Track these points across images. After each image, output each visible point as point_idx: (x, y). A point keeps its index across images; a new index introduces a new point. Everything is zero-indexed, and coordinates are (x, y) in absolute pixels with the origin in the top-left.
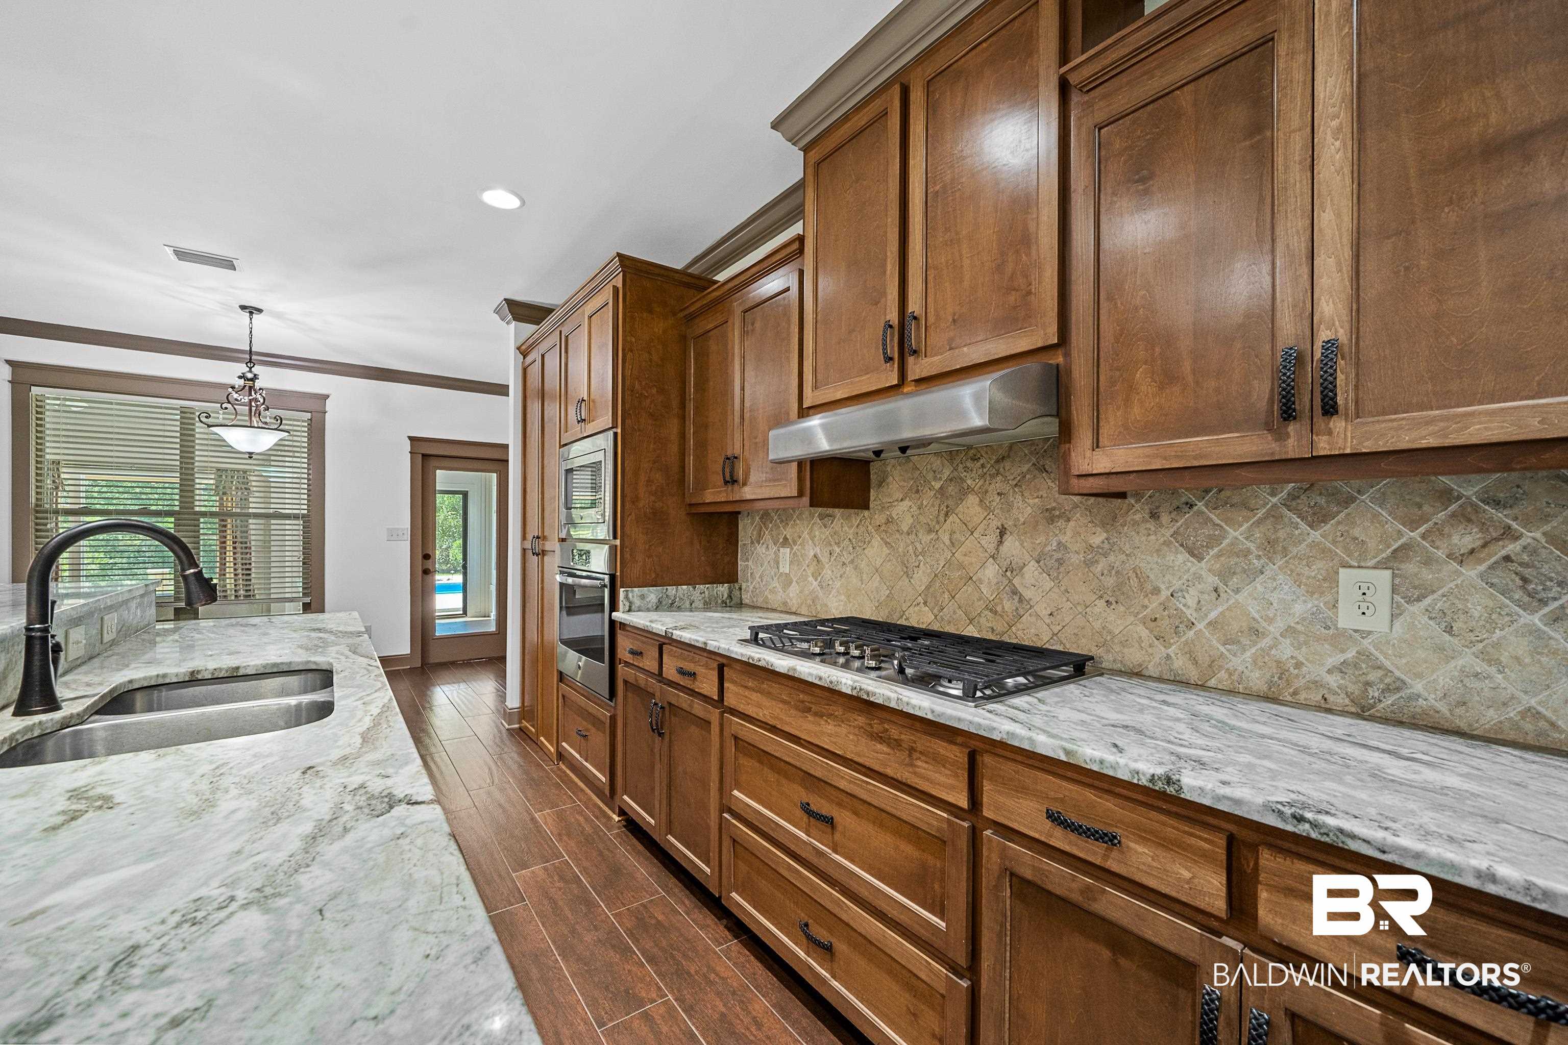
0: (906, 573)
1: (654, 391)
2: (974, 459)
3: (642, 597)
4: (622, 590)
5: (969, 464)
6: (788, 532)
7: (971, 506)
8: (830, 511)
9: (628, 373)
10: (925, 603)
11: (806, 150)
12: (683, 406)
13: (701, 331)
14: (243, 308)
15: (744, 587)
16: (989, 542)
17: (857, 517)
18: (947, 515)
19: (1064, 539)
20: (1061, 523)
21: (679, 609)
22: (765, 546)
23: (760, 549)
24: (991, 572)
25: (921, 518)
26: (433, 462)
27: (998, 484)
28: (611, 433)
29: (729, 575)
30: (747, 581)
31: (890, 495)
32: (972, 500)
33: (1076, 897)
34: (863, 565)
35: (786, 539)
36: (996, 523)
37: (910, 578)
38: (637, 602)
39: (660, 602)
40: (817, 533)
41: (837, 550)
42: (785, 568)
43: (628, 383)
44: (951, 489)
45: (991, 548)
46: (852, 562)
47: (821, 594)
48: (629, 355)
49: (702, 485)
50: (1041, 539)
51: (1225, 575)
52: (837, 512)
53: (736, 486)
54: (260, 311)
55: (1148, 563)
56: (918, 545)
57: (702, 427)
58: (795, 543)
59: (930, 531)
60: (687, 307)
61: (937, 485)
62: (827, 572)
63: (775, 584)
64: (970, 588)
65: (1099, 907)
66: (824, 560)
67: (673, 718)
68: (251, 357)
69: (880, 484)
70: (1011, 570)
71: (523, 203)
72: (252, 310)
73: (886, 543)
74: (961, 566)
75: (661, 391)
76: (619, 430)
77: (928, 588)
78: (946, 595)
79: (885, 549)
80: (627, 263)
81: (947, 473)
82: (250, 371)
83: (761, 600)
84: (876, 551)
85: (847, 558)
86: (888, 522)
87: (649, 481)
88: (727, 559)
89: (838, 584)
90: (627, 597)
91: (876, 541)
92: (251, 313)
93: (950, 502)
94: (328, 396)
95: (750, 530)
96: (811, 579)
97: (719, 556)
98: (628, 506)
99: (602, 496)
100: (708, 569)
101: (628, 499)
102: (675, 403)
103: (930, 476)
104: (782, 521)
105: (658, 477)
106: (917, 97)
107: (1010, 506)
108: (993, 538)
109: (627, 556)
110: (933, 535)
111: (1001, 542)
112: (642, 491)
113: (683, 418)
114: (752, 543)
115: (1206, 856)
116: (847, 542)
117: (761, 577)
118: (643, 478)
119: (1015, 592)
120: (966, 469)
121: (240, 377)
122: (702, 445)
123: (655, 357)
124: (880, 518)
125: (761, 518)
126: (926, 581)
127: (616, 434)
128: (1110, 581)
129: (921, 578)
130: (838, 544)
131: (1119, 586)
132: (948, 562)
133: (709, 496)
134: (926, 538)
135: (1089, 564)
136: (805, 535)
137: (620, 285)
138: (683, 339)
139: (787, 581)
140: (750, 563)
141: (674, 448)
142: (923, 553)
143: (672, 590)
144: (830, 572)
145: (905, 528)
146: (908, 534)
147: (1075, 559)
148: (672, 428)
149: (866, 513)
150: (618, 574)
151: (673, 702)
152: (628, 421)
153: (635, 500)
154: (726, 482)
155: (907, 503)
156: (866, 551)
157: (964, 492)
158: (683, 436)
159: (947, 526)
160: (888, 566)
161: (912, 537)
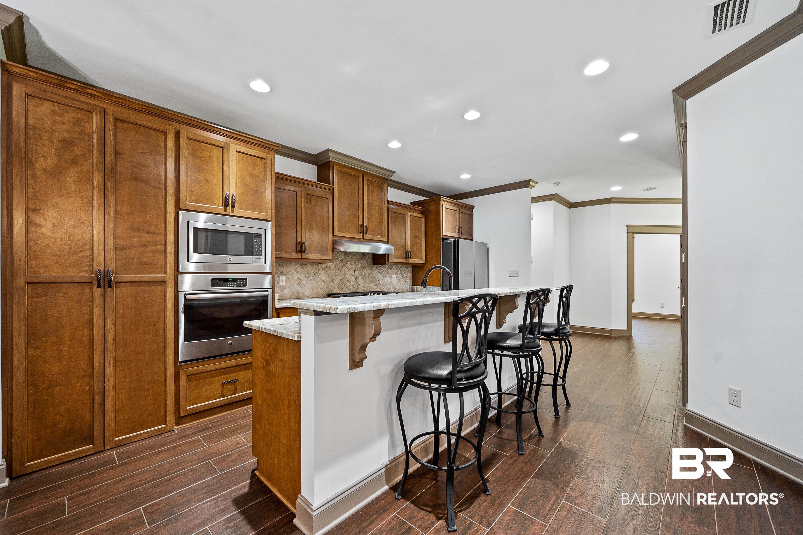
0: (332, 281)
6: (284, 270)
7: (348, 265)
16: (352, 273)
18: (343, 266)
19: (365, 272)
24: (353, 279)
32: (349, 263)
34: (318, 280)
35: (282, 272)
36: (354, 268)
40: (299, 270)
42: (283, 283)
44: (344, 260)
45: (353, 274)
46: (315, 279)
47: (301, 290)
50: (362, 272)
51: (384, 277)
55: (376, 275)
56: (336, 273)
58: (287, 273)
59: (339, 270)
61: (341, 259)
62: (304, 283)
63: (276, 289)
66: (303, 279)
70: (356, 278)
73: (326, 273)
74: (346, 278)
77: (338, 284)
78: (343, 285)
79: (326, 275)
81: (343, 256)
84: (323, 275)
85: (313, 278)
86: (327, 267)
89: (308, 286)
91: (323, 273)
93: (344, 263)
103: (339, 256)
104: (280, 266)
107: (356, 265)
108: (353, 271)
110: (340, 271)
116: (313, 273)
128: (371, 279)
129: (337, 282)
130: (308, 274)
131: (373, 279)
132: (343, 277)
134: (338, 272)
135: (369, 276)
136: (293, 271)
139: (283, 288)
145: (332, 269)
146: (333, 270)
147: (367, 275)
156: (319, 276)
159: (343, 269)
160: (327, 279)
161: (334, 271)
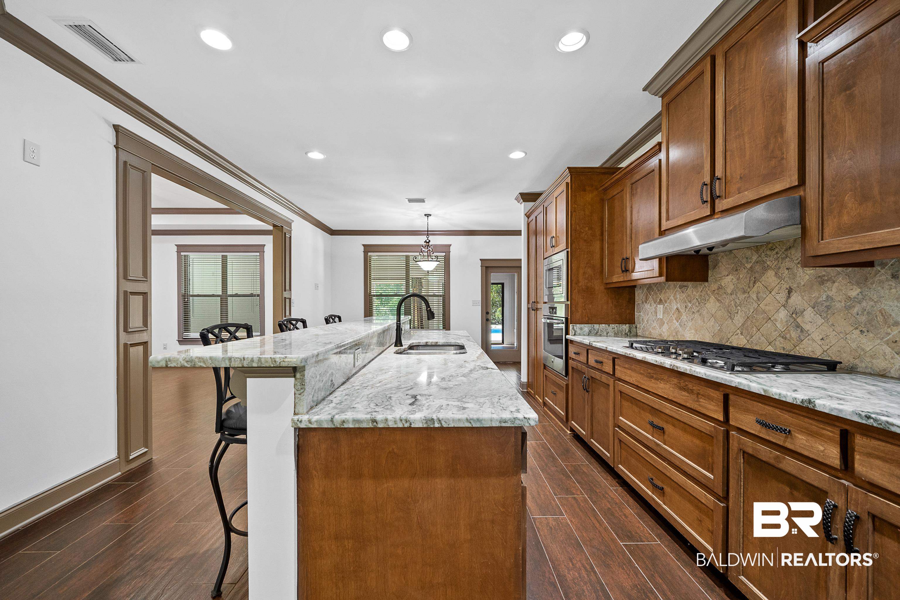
0: (730, 317)
1: (587, 229)
2: (772, 249)
3: (581, 329)
4: (571, 325)
5: (769, 253)
6: (662, 296)
7: (770, 277)
8: (685, 283)
9: (573, 222)
10: (742, 334)
11: (663, 97)
12: (602, 234)
13: (611, 196)
14: (425, 215)
15: (638, 326)
16: (781, 297)
17: (701, 286)
18: (755, 282)
19: (830, 294)
20: (829, 284)
21: (600, 335)
22: (649, 304)
23: (647, 306)
24: (783, 314)
25: (739, 285)
26: (490, 270)
27: (787, 263)
28: (566, 251)
29: (630, 320)
30: (640, 323)
31: (720, 273)
32: (771, 273)
33: (772, 461)
34: (705, 313)
35: (661, 300)
36: (785, 286)
37: (732, 319)
38: (578, 331)
39: (590, 331)
40: (678, 296)
41: (690, 305)
42: (660, 316)
43: (573, 227)
44: (758, 268)
45: (783, 301)
46: (698, 311)
47: (680, 329)
48: (574, 213)
49: (611, 273)
50: (815, 294)
52: (690, 284)
53: (628, 273)
54: (430, 215)
56: (737, 301)
57: (611, 244)
58: (666, 302)
59: (744, 292)
60: (603, 185)
61: (748, 266)
62: (684, 317)
63: (655, 324)
64: (769, 324)
65: (782, 466)
66: (682, 311)
67: (593, 384)
68: (428, 233)
69: (714, 267)
70: (796, 313)
71: (526, 154)
72: (428, 215)
73: (718, 300)
74: (764, 312)
75: (591, 228)
76: (569, 250)
77: (743, 325)
78: (754, 329)
79: (717, 303)
80: (573, 170)
81: (755, 258)
82: (428, 239)
83: (647, 333)
84: (712, 305)
85: (695, 309)
86: (719, 288)
87: (584, 273)
88: (628, 311)
89: (690, 324)
90: (573, 328)
91: (712, 299)
92: (428, 217)
93: (757, 275)
94: (451, 245)
95: (641, 296)
96: (675, 321)
97: (623, 310)
98: (574, 285)
99: (562, 283)
100: (617, 316)
101: (574, 282)
102: (598, 233)
103: (744, 261)
104: (658, 290)
105: (589, 271)
106: (720, 62)
107: (795, 275)
108: (784, 294)
109: (574, 309)
110: (746, 295)
111: (789, 297)
112: (581, 278)
113: (602, 241)
114: (643, 303)
115: (830, 440)
116: (695, 300)
117: (647, 321)
118: (581, 271)
119: (798, 326)
120: (766, 255)
121: (425, 242)
122: (611, 253)
123: (587, 213)
124: (714, 286)
125: (648, 289)
126: (742, 321)
127: (568, 252)
128: (863, 318)
129: (739, 319)
130: (690, 302)
131: (870, 321)
132: (756, 310)
133: (615, 279)
134: (742, 297)
135: (848, 308)
136: (672, 297)
137: (569, 181)
138: (602, 201)
139: (661, 323)
140: (641, 314)
141: (597, 256)
142: (740, 305)
143: (596, 326)
144: (685, 317)
145: (729, 291)
146: (731, 294)
147: (839, 305)
148: (597, 246)
149: (706, 284)
150: (569, 317)
151: (593, 376)
152: (574, 245)
153: (578, 282)
154: (623, 271)
155: (730, 277)
156: (706, 305)
157: (766, 269)
158: (602, 249)
159: (755, 289)
160: (719, 313)
161: (734, 296)
